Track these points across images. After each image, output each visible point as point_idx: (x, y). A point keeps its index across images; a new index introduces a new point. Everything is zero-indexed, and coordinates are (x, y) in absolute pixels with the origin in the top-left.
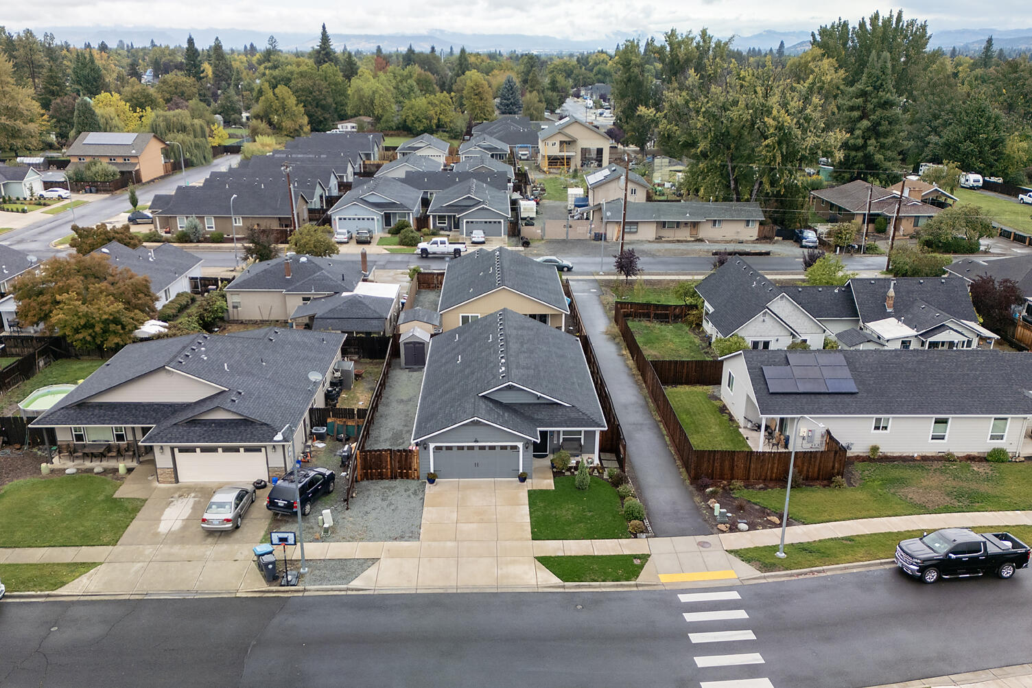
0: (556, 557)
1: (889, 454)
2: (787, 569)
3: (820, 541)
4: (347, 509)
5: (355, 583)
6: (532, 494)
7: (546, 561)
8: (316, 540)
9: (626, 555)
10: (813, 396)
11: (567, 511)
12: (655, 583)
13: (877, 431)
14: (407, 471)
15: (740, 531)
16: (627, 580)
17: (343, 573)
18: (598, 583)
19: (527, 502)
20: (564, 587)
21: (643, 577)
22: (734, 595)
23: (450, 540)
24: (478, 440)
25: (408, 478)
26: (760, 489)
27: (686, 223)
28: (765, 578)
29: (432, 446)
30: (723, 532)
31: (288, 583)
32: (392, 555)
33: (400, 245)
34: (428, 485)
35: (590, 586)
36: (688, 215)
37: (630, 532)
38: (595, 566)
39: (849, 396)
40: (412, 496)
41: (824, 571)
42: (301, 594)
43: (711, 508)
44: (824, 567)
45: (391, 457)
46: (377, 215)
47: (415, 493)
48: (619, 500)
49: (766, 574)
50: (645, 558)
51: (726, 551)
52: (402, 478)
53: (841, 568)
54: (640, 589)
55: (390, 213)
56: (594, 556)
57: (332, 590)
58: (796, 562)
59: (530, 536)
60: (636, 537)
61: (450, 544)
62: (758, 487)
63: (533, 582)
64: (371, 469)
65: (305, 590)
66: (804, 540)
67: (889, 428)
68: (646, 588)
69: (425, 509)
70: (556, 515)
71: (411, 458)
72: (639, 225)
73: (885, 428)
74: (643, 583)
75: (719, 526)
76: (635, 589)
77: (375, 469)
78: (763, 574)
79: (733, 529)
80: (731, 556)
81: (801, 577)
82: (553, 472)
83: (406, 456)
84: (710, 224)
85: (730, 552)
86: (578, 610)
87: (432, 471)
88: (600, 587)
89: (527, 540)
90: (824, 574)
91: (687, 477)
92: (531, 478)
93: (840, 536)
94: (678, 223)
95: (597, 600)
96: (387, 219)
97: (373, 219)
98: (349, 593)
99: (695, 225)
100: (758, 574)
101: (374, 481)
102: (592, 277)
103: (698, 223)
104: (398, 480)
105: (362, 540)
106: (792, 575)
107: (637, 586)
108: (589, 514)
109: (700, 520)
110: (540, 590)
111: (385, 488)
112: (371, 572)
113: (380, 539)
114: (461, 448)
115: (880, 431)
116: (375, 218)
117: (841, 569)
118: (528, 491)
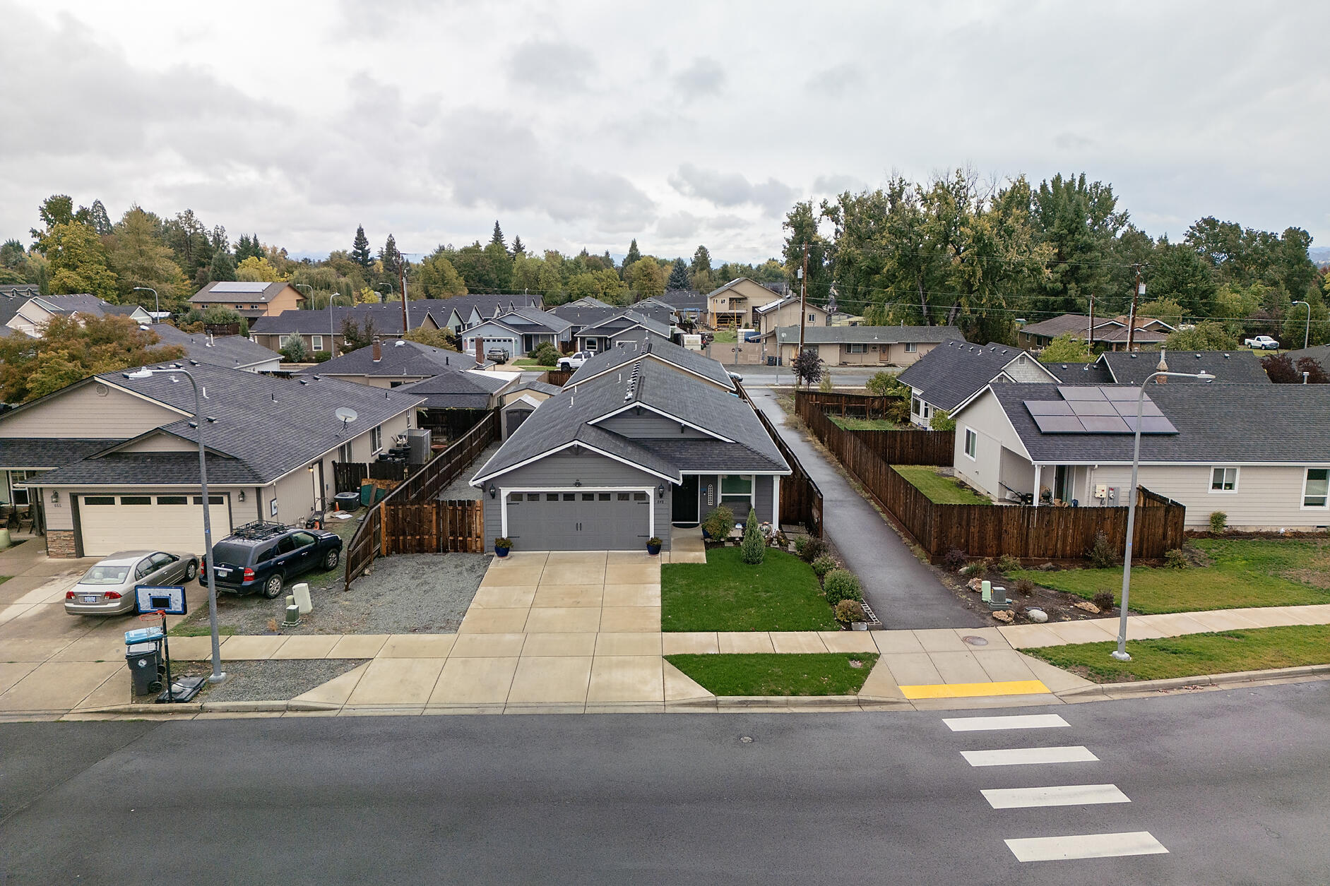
0: (703, 656)
1: (1239, 529)
2: (1142, 678)
3: (1183, 637)
4: (347, 589)
5: (309, 698)
6: (665, 569)
7: (682, 662)
8: (270, 632)
9: (834, 654)
10: (1109, 438)
11: (728, 590)
12: (896, 700)
13: (1217, 491)
14: (465, 539)
15: (1033, 621)
16: (840, 692)
17: (290, 682)
18: (783, 698)
19: (659, 579)
20: (716, 704)
21: (869, 690)
22: (1054, 721)
23: (514, 632)
24: (580, 482)
25: (465, 551)
26: (1048, 569)
27: (874, 347)
28: (1103, 692)
29: (505, 492)
30: (1004, 623)
31: (172, 698)
32: (396, 653)
33: (539, 365)
34: (495, 559)
35: (767, 703)
36: (876, 338)
37: (838, 620)
38: (776, 670)
39: (1166, 438)
40: (465, 574)
41: (1212, 683)
42: (189, 717)
43: (974, 591)
44: (1213, 677)
45: (438, 514)
46: (515, 337)
47: (472, 569)
48: (815, 578)
49: (1106, 686)
50: (870, 659)
51: (1018, 650)
52: (456, 551)
53: (1242, 678)
54: (867, 709)
55: (531, 335)
56: (776, 655)
57: (257, 710)
58: (1154, 666)
59: (658, 626)
60: (849, 628)
61: (509, 637)
62: (1044, 566)
63: (658, 696)
64: (404, 534)
65: (202, 710)
66: (1156, 635)
67: (1236, 486)
68: (877, 708)
69: (481, 589)
70: (707, 596)
71: (470, 516)
72: (820, 347)
73: (1230, 486)
74: (871, 698)
75: (996, 614)
76: (857, 709)
77: (412, 535)
78: (1099, 686)
79: (1021, 618)
80: (1029, 659)
81: (1172, 692)
82: (706, 543)
83: (463, 511)
84: (903, 348)
85: (1027, 651)
86: (743, 745)
87: (505, 535)
88: (787, 704)
89: (653, 631)
90: (1214, 689)
91: (924, 554)
92: (669, 550)
93: (1216, 631)
94: (865, 345)
95: (783, 728)
96: (528, 340)
97: (510, 341)
98: (289, 714)
99: (885, 348)
100: (1089, 685)
101: (409, 555)
102: (767, 387)
103: (888, 346)
104: (449, 554)
105: (353, 632)
106: (1154, 689)
107: (859, 703)
108: (764, 595)
109: (959, 608)
110: (669, 710)
111: (424, 563)
112: (345, 681)
113: (388, 631)
114: (552, 497)
115: (1223, 491)
116: (513, 339)
117: (1242, 680)
118: (662, 565)
